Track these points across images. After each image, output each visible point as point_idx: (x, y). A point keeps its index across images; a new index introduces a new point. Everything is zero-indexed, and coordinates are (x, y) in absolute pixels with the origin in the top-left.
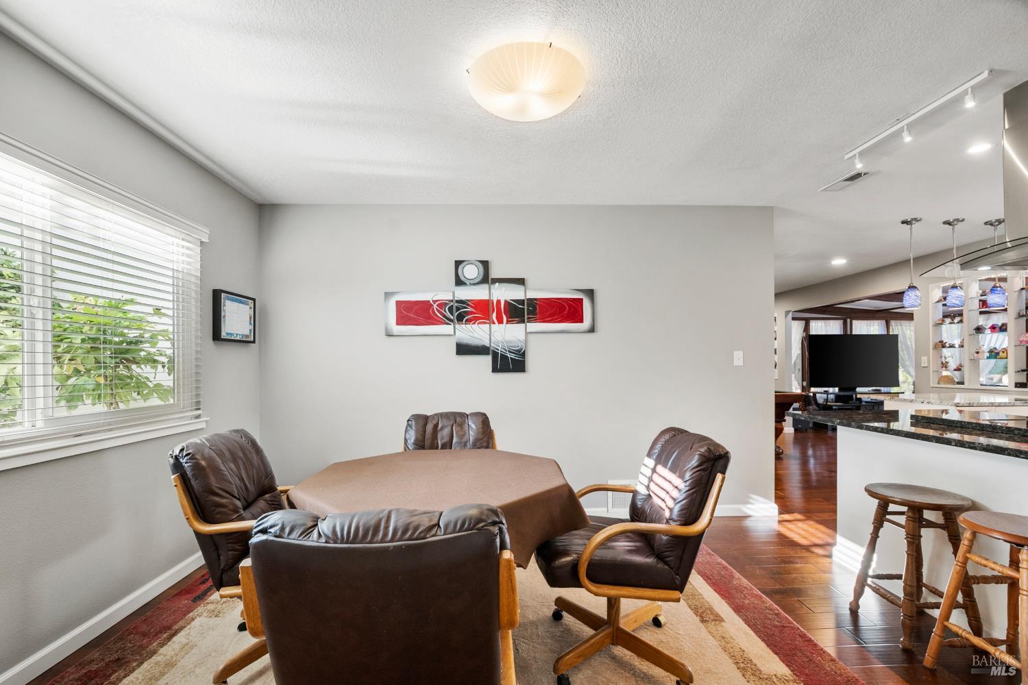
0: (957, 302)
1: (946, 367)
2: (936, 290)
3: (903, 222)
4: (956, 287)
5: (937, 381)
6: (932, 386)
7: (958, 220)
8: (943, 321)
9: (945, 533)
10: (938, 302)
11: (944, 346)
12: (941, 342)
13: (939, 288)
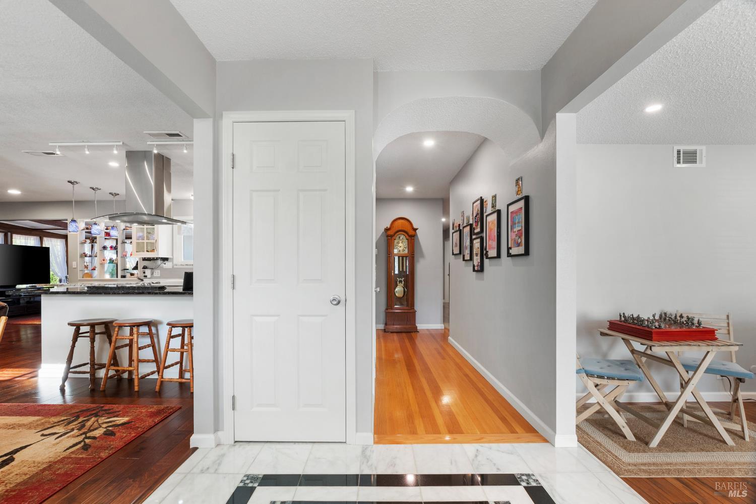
0: (97, 232)
1: (87, 268)
2: (82, 223)
3: (69, 182)
4: (96, 224)
5: (82, 276)
6: (79, 279)
7: (98, 189)
8: (86, 241)
9: (105, 337)
10: (83, 230)
11: (86, 256)
12: (84, 253)
13: (83, 222)
